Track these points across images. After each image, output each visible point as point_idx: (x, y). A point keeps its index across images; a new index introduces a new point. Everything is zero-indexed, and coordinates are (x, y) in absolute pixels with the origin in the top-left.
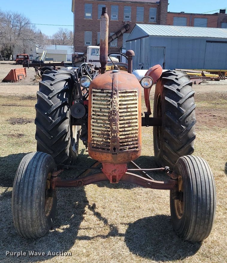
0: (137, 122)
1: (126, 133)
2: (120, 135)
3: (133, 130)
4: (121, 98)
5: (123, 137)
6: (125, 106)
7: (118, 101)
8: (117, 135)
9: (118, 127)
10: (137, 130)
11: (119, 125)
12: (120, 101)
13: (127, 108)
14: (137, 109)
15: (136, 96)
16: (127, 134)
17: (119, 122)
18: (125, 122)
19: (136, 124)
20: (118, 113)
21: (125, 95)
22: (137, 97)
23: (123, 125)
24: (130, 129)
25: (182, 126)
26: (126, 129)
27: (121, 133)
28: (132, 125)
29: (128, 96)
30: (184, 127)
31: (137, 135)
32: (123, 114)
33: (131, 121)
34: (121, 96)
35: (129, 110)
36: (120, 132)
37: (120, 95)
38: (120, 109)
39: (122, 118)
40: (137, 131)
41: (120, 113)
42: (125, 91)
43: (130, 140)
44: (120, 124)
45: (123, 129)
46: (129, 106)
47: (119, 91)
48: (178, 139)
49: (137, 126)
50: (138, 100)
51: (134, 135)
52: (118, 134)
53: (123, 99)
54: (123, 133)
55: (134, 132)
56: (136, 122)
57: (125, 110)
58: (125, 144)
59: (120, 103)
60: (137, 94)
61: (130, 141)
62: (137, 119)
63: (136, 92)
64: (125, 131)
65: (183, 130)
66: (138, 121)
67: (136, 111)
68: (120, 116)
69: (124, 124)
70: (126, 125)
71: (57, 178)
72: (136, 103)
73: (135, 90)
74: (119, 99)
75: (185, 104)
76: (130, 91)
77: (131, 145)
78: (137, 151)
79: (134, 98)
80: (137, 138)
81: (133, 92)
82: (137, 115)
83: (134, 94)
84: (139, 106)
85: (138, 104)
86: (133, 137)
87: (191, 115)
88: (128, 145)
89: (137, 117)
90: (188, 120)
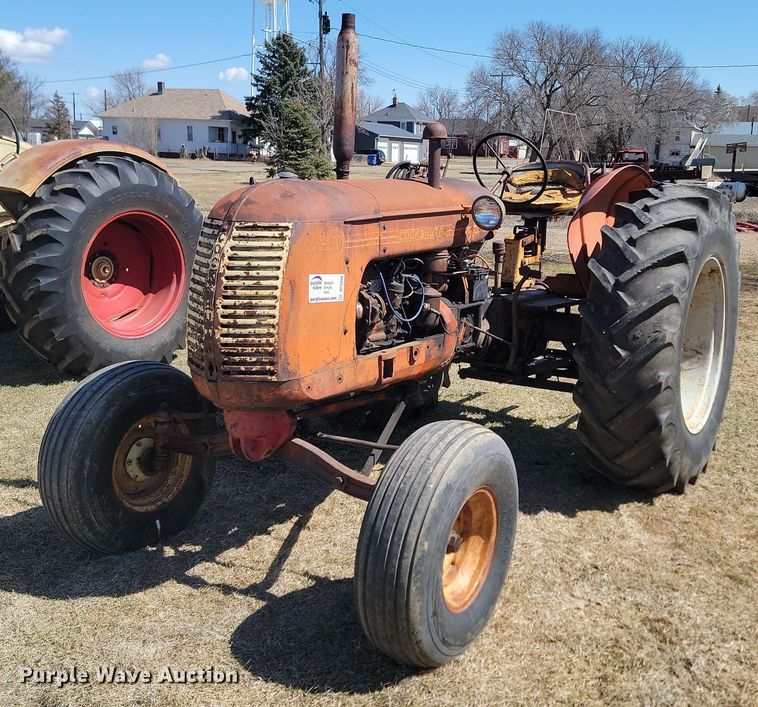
0: (275, 307)
1: (238, 331)
2: (223, 335)
3: (259, 325)
4: (237, 242)
5: (230, 340)
6: (244, 263)
7: (227, 248)
8: (214, 333)
9: (216, 314)
10: (273, 326)
11: (222, 310)
12: (232, 248)
13: (249, 268)
14: (279, 273)
15: (282, 238)
16: (241, 335)
17: (220, 302)
18: (237, 304)
19: (271, 312)
20: (223, 278)
21: (250, 233)
22: (287, 242)
23: (232, 311)
24: (253, 321)
25: (619, 350)
26: (240, 321)
27: (225, 330)
28: (259, 312)
29: (257, 237)
30: (623, 353)
31: (272, 340)
32: (235, 283)
33: (254, 302)
34: (240, 237)
35: (253, 273)
36: (223, 326)
37: (236, 233)
38: (229, 268)
39: (230, 292)
40: (272, 330)
41: (227, 278)
42: (251, 224)
43: (249, 350)
44: (224, 307)
45: (231, 321)
46: (254, 263)
47: (237, 224)
48: (606, 386)
49: (274, 317)
50: (286, 248)
51: (264, 340)
52: (216, 331)
53: (243, 243)
54: (231, 331)
55: (264, 330)
56: (271, 306)
57: (242, 273)
58: (237, 359)
59: (231, 253)
60: (287, 234)
61: (249, 355)
62: (275, 297)
63: (287, 228)
64: (235, 326)
65: (619, 361)
66: (277, 304)
67: (277, 278)
68: (226, 288)
69: (234, 307)
70: (240, 312)
71: (166, 426)
72: (280, 258)
73: (283, 224)
74: (232, 243)
75: (639, 283)
76: (267, 225)
77: (254, 363)
78: (271, 382)
79: (276, 244)
80: (271, 349)
81: (276, 228)
82: (276, 288)
83: (277, 234)
84: (286, 267)
85: (284, 260)
86: (259, 345)
87: (653, 319)
88: (243, 363)
89: (277, 293)
90: (638, 334)
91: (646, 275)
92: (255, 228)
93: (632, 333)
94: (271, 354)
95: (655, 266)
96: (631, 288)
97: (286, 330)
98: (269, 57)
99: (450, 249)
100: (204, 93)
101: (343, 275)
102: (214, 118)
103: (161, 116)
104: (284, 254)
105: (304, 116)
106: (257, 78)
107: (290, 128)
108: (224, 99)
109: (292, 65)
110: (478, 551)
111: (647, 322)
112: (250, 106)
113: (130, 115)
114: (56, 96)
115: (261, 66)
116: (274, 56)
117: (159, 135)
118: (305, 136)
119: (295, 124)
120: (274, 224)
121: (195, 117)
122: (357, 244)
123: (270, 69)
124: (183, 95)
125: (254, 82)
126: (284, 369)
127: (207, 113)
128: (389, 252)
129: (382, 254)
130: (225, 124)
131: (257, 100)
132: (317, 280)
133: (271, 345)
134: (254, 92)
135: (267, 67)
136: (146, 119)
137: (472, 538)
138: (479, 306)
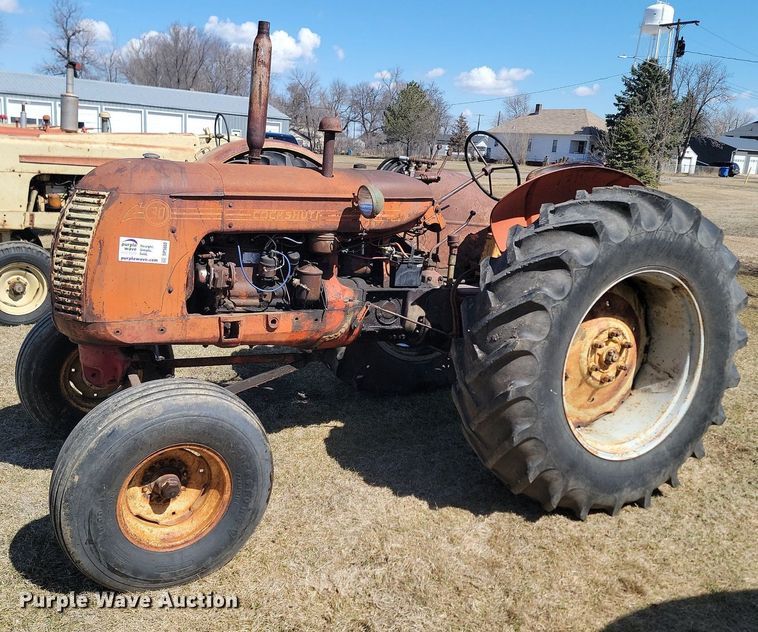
0: (84, 260)
1: (62, 276)
2: (55, 279)
3: (73, 274)
4: (73, 205)
5: (58, 283)
6: (73, 222)
7: (68, 209)
10: (82, 276)
11: (56, 258)
12: (70, 210)
13: (74, 226)
14: (91, 233)
15: (99, 204)
16: (64, 281)
17: (56, 252)
18: (64, 254)
19: (82, 264)
21: (81, 199)
22: (101, 208)
23: (60, 260)
24: (70, 270)
25: (477, 350)
26: (64, 269)
27: (56, 275)
28: (75, 263)
29: (84, 202)
30: (480, 355)
31: (80, 287)
32: (65, 238)
33: (73, 254)
34: (76, 201)
35: (75, 231)
36: (55, 271)
37: (75, 198)
38: (65, 226)
39: (61, 245)
40: (81, 279)
41: (62, 233)
42: (83, 191)
43: (67, 293)
44: (57, 256)
45: (60, 268)
46: (78, 223)
47: (77, 191)
49: (83, 268)
50: (99, 213)
51: (75, 286)
52: (53, 274)
53: (76, 207)
54: (59, 276)
55: (76, 278)
56: (82, 259)
57: (70, 230)
58: (61, 299)
59: (68, 213)
60: (103, 201)
61: (67, 297)
62: (86, 252)
63: (104, 196)
64: (61, 272)
65: (476, 362)
66: (86, 258)
67: (89, 237)
68: (60, 241)
69: (62, 257)
70: (65, 261)
72: (93, 220)
73: (101, 193)
74: (71, 205)
75: (508, 284)
76: (92, 192)
77: (70, 304)
78: (78, 321)
79: (93, 208)
80: (79, 294)
81: (97, 196)
82: (86, 244)
83: (96, 200)
84: (97, 228)
85: (96, 221)
86: (72, 290)
87: (513, 324)
88: (63, 303)
89: (87, 249)
90: (496, 337)
91: (517, 277)
92: (84, 195)
93: (491, 335)
94: (80, 298)
95: (526, 269)
96: (500, 289)
97: (93, 280)
98: (634, 80)
99: (336, 233)
100: (573, 113)
101: (168, 242)
102: (576, 133)
103: (533, 132)
104: (96, 217)
105: (636, 130)
106: (619, 99)
107: (619, 140)
108: (589, 118)
109: (654, 86)
110: (214, 504)
111: (506, 326)
112: (610, 123)
113: (509, 131)
114: (461, 117)
115: (625, 88)
116: (639, 79)
117: (529, 147)
118: (634, 148)
119: (627, 137)
120: (96, 192)
121: (561, 132)
122: (189, 216)
123: (633, 91)
124: (556, 115)
125: (617, 102)
126: (88, 313)
127: (571, 129)
128: (235, 227)
129: (226, 228)
130: (585, 138)
131: (616, 117)
132: (132, 242)
133: (80, 291)
134: (615, 111)
135: (630, 88)
136: (521, 135)
137: (211, 491)
138: (408, 291)
